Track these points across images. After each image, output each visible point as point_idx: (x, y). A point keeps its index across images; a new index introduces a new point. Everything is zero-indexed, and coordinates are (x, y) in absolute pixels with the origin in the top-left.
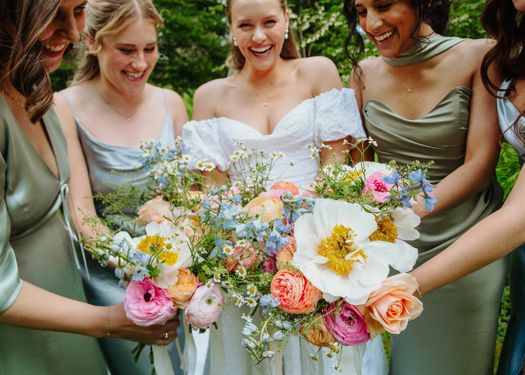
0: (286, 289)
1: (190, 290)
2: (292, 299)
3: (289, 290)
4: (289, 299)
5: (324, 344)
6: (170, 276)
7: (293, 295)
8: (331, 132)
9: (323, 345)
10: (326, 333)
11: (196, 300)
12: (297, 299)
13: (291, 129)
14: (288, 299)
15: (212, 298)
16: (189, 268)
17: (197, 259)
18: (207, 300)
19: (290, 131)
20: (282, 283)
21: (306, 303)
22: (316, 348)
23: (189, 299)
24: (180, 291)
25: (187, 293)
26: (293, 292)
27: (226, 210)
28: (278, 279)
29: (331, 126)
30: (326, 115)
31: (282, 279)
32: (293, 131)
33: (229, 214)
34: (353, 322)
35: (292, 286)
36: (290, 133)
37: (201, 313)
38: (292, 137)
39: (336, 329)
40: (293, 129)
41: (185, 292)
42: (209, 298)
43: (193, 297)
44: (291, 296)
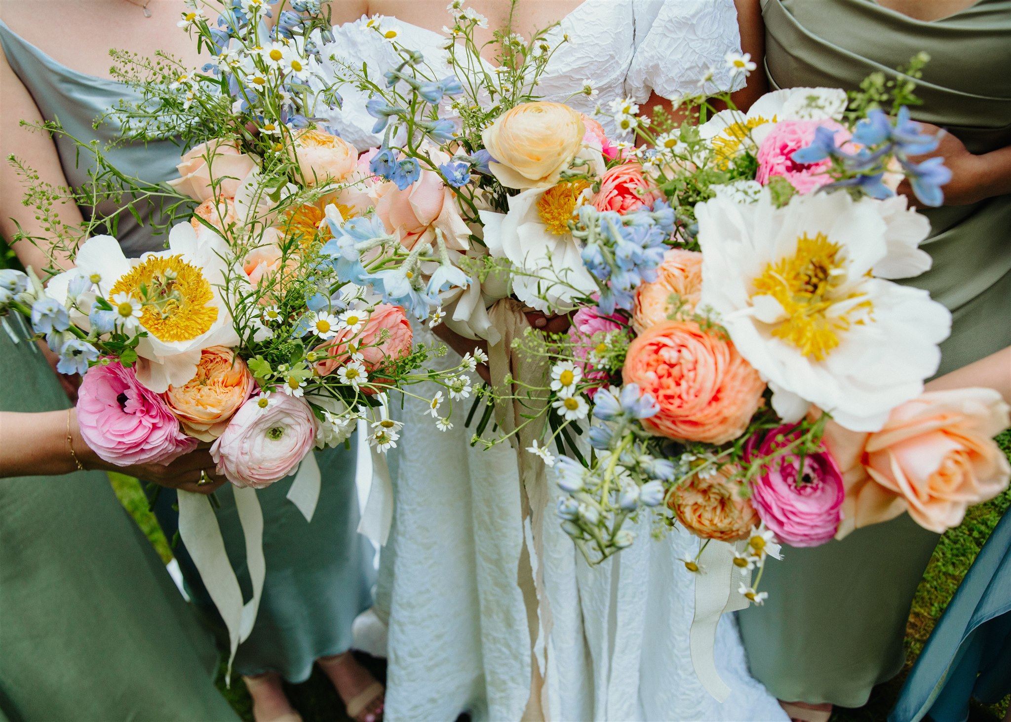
0: (675, 371)
1: (223, 404)
2: (692, 397)
3: (685, 372)
4: (684, 396)
5: (722, 532)
6: (179, 362)
7: (697, 386)
8: (683, 79)
9: (719, 535)
10: (739, 507)
11: (236, 427)
12: (706, 396)
13: (570, 59)
14: (680, 397)
15: (284, 427)
16: (232, 349)
17: (254, 331)
18: (269, 428)
19: (568, 64)
20: (665, 353)
21: (726, 413)
22: (696, 541)
23: (225, 422)
24: (199, 403)
25: (216, 411)
26: (699, 379)
27: (342, 235)
28: (652, 344)
29: (687, 66)
30: (681, 35)
31: (665, 345)
32: (575, 66)
33: (353, 245)
34: (812, 488)
35: (696, 362)
36: (566, 69)
37: (247, 457)
38: (571, 78)
39: (769, 497)
40: (575, 61)
41: (213, 406)
42: (275, 426)
43: (235, 420)
44: (690, 387)
